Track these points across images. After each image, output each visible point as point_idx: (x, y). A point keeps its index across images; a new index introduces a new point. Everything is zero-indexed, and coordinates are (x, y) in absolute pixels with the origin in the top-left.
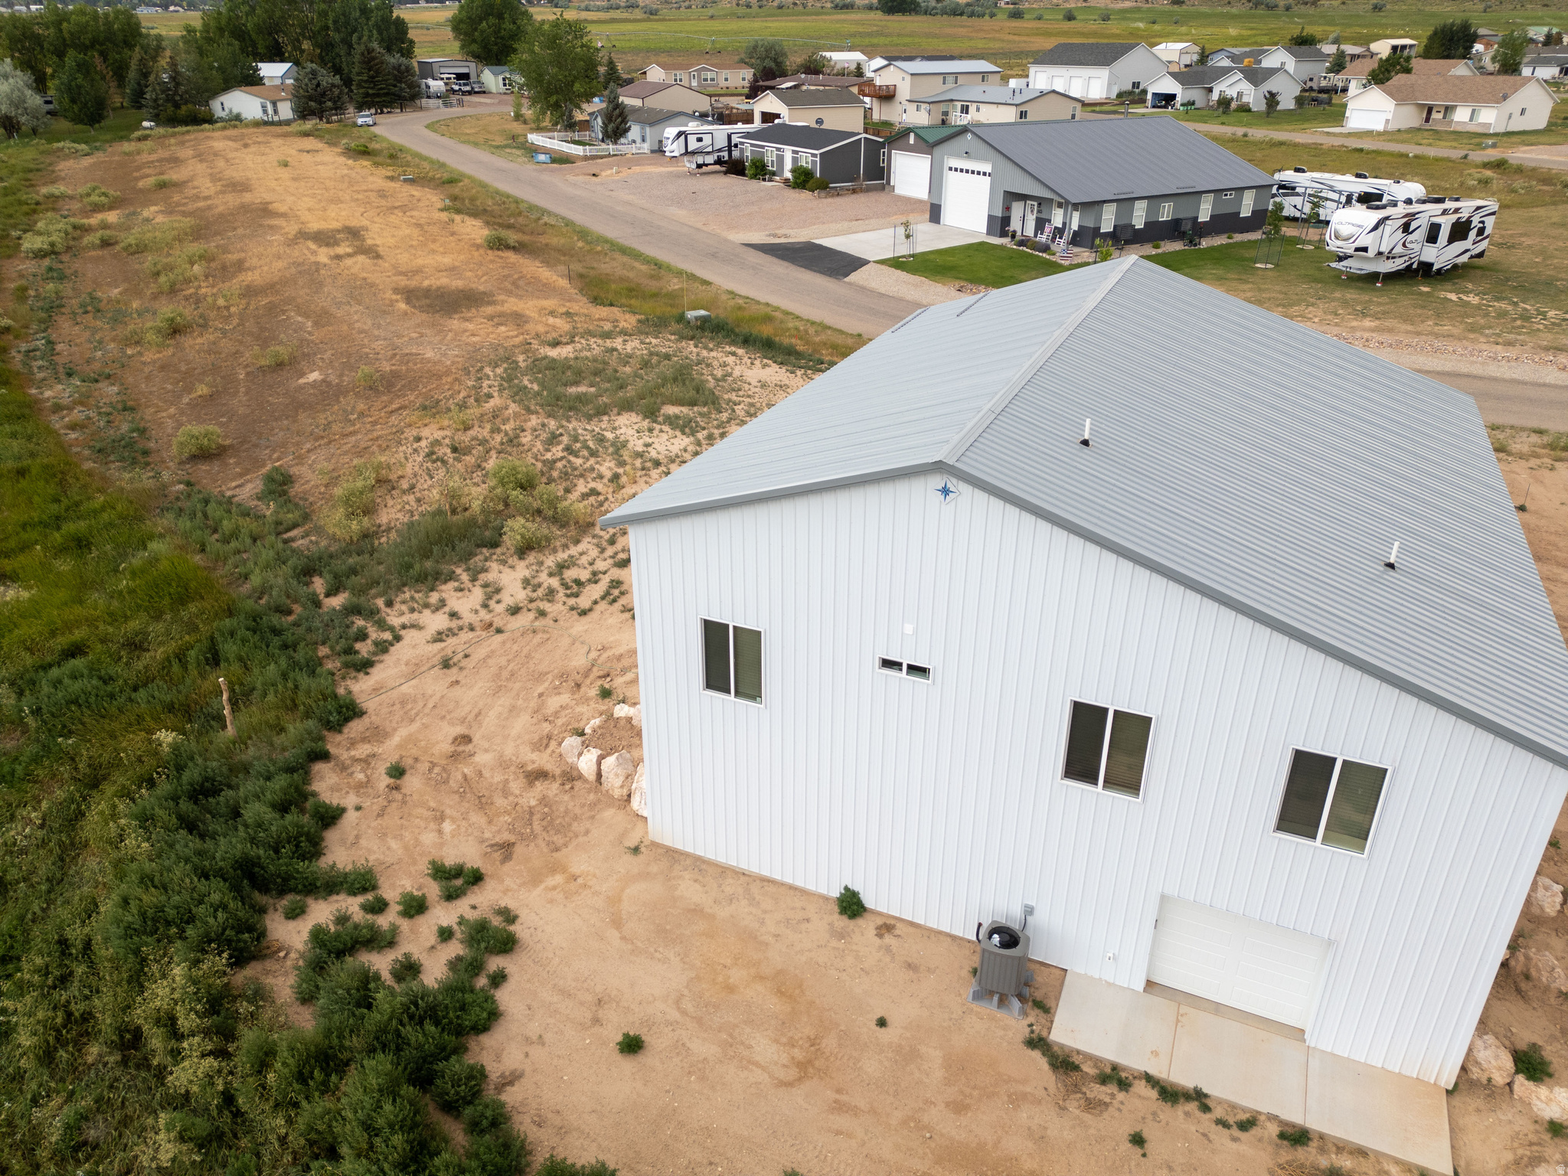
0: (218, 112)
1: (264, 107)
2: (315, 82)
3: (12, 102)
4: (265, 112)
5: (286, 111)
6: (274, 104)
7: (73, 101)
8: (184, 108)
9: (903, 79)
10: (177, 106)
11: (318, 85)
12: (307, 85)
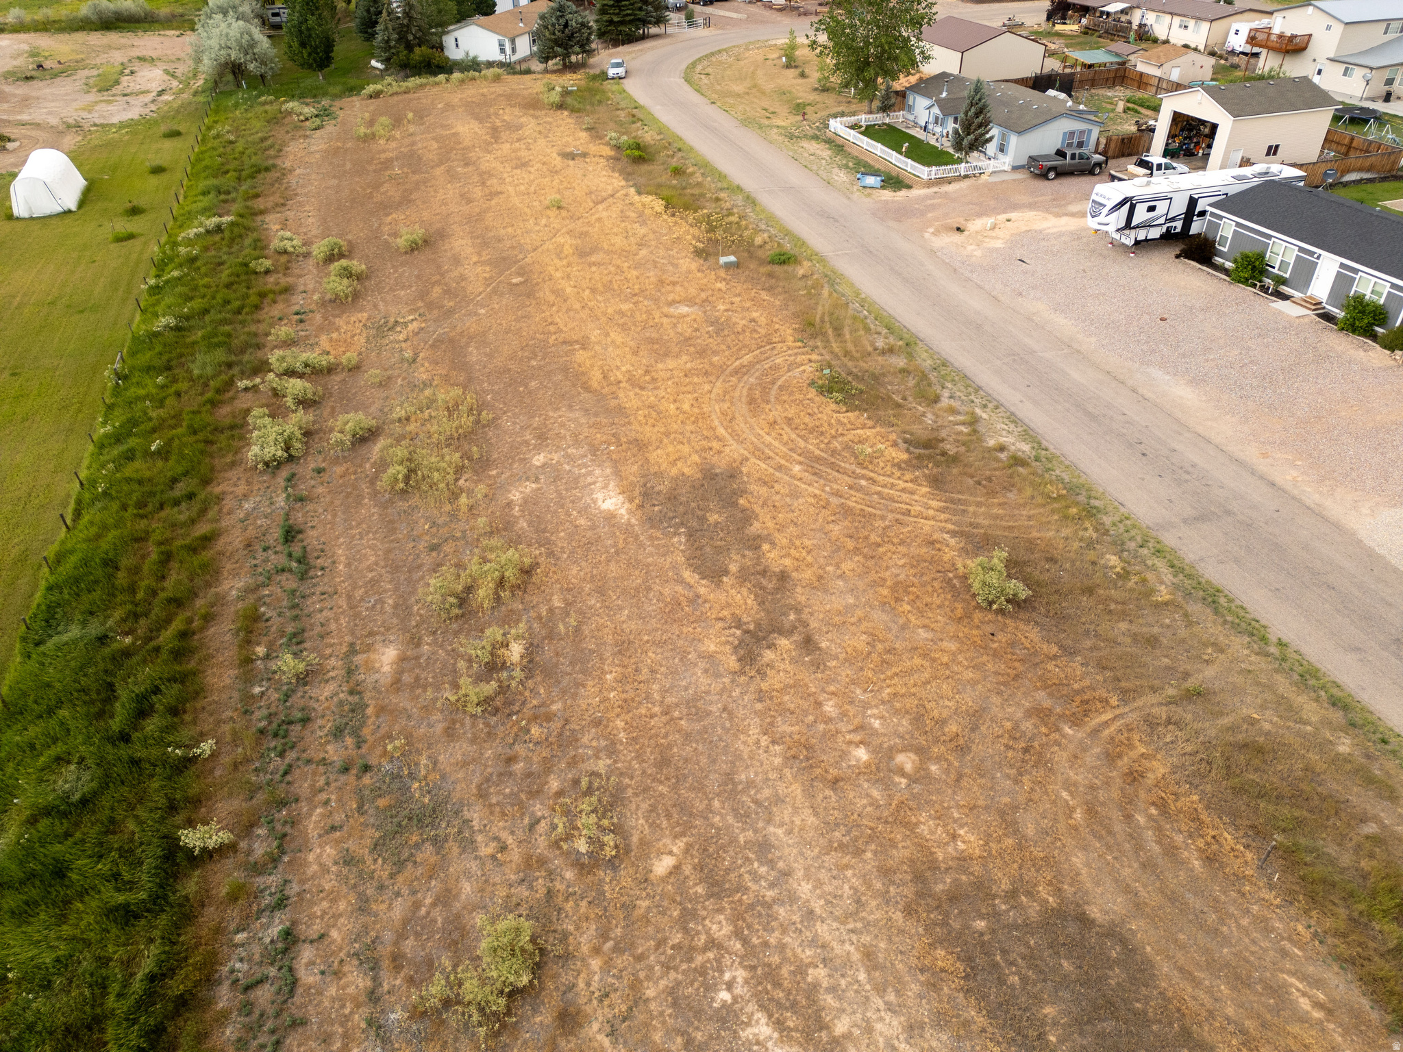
0: (453, 53)
1: (501, 45)
2: (562, 21)
3: (241, 47)
4: (503, 51)
5: (524, 47)
6: (513, 41)
7: (303, 45)
8: (417, 50)
9: (1329, 28)
10: (409, 48)
11: (566, 25)
12: (553, 25)
